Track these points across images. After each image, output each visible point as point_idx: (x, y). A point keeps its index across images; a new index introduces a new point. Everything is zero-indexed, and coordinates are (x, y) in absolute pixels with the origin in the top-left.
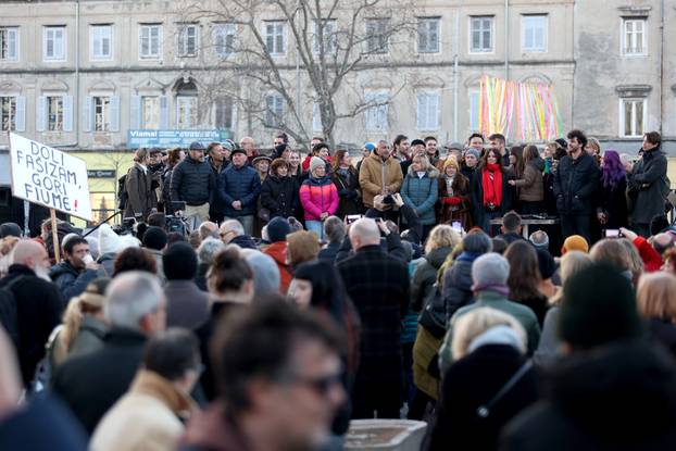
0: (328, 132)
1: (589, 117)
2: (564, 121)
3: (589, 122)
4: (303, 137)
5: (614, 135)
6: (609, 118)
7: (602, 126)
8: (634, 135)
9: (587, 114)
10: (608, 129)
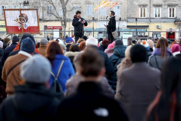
0: (64, 15)
1: (132, 12)
2: (125, 13)
3: (131, 14)
4: (58, 16)
5: (138, 17)
6: (136, 12)
7: (135, 15)
8: (143, 17)
9: (131, 12)
10: (136, 15)
